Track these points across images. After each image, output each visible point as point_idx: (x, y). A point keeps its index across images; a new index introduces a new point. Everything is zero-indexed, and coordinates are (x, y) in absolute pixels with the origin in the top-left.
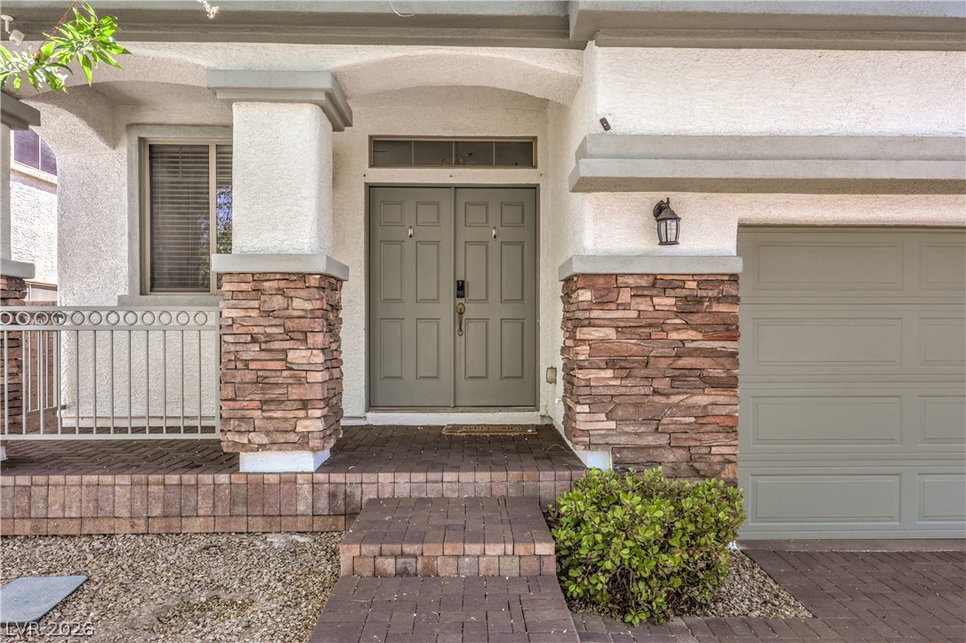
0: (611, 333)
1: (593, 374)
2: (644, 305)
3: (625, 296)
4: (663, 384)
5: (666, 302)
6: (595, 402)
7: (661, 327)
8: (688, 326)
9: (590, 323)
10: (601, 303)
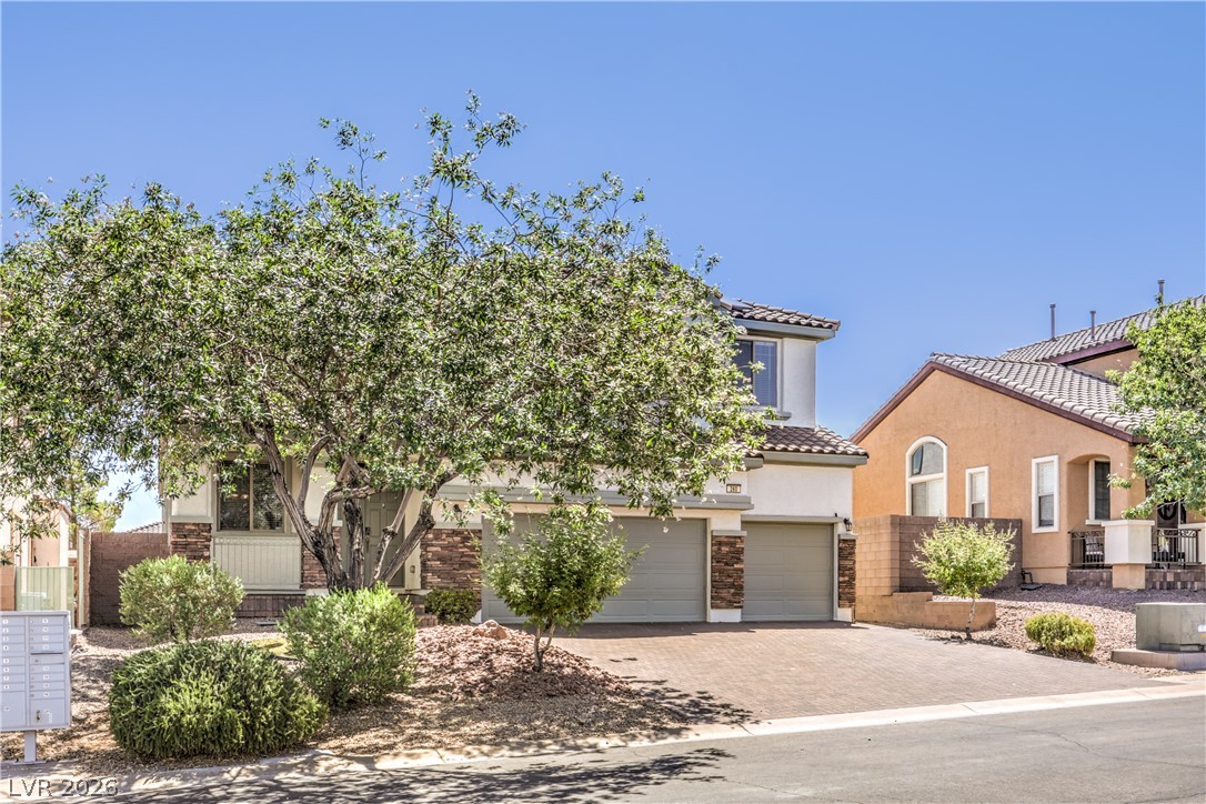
0: (439, 549)
1: (433, 563)
2: (450, 540)
3: (444, 536)
4: (456, 566)
5: (457, 539)
6: (434, 573)
7: (456, 547)
8: (465, 547)
9: (432, 545)
10: (436, 538)
